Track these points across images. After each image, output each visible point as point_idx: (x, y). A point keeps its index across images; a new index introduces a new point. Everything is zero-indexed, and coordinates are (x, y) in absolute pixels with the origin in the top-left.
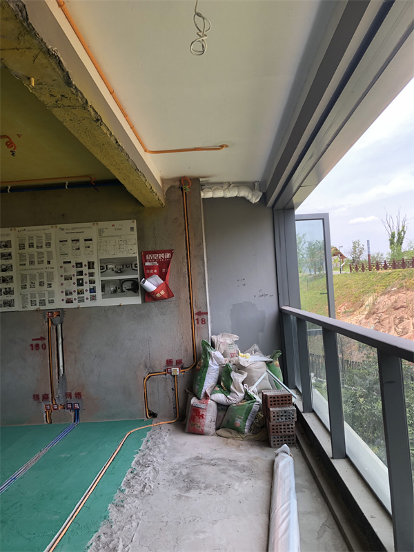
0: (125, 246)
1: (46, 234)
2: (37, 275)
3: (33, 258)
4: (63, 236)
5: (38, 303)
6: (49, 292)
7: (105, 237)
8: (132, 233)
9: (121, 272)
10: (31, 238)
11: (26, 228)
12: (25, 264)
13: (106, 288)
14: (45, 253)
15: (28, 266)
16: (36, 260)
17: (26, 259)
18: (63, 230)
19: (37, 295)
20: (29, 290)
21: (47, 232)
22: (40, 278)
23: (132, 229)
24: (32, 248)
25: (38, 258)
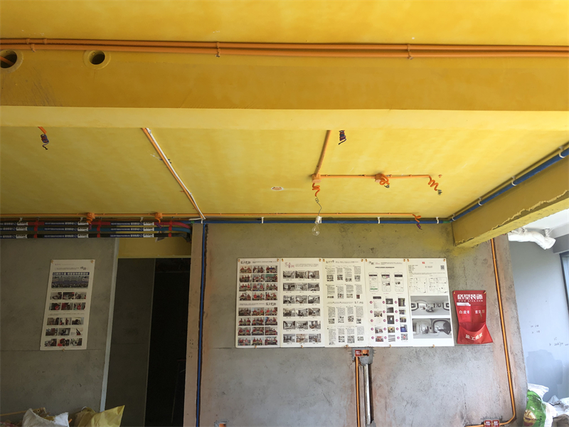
0: (435, 285)
1: (355, 267)
2: (346, 309)
3: (342, 290)
4: (373, 270)
5: (346, 340)
6: (359, 329)
7: (415, 274)
8: (443, 271)
9: (433, 311)
10: (340, 270)
11: (335, 259)
12: (333, 297)
13: (418, 328)
14: (355, 287)
15: (336, 299)
16: (345, 293)
17: (334, 292)
18: (372, 263)
19: (346, 331)
20: (337, 325)
21: (356, 265)
22: (349, 313)
23: (442, 267)
24: (340, 281)
25: (348, 291)
